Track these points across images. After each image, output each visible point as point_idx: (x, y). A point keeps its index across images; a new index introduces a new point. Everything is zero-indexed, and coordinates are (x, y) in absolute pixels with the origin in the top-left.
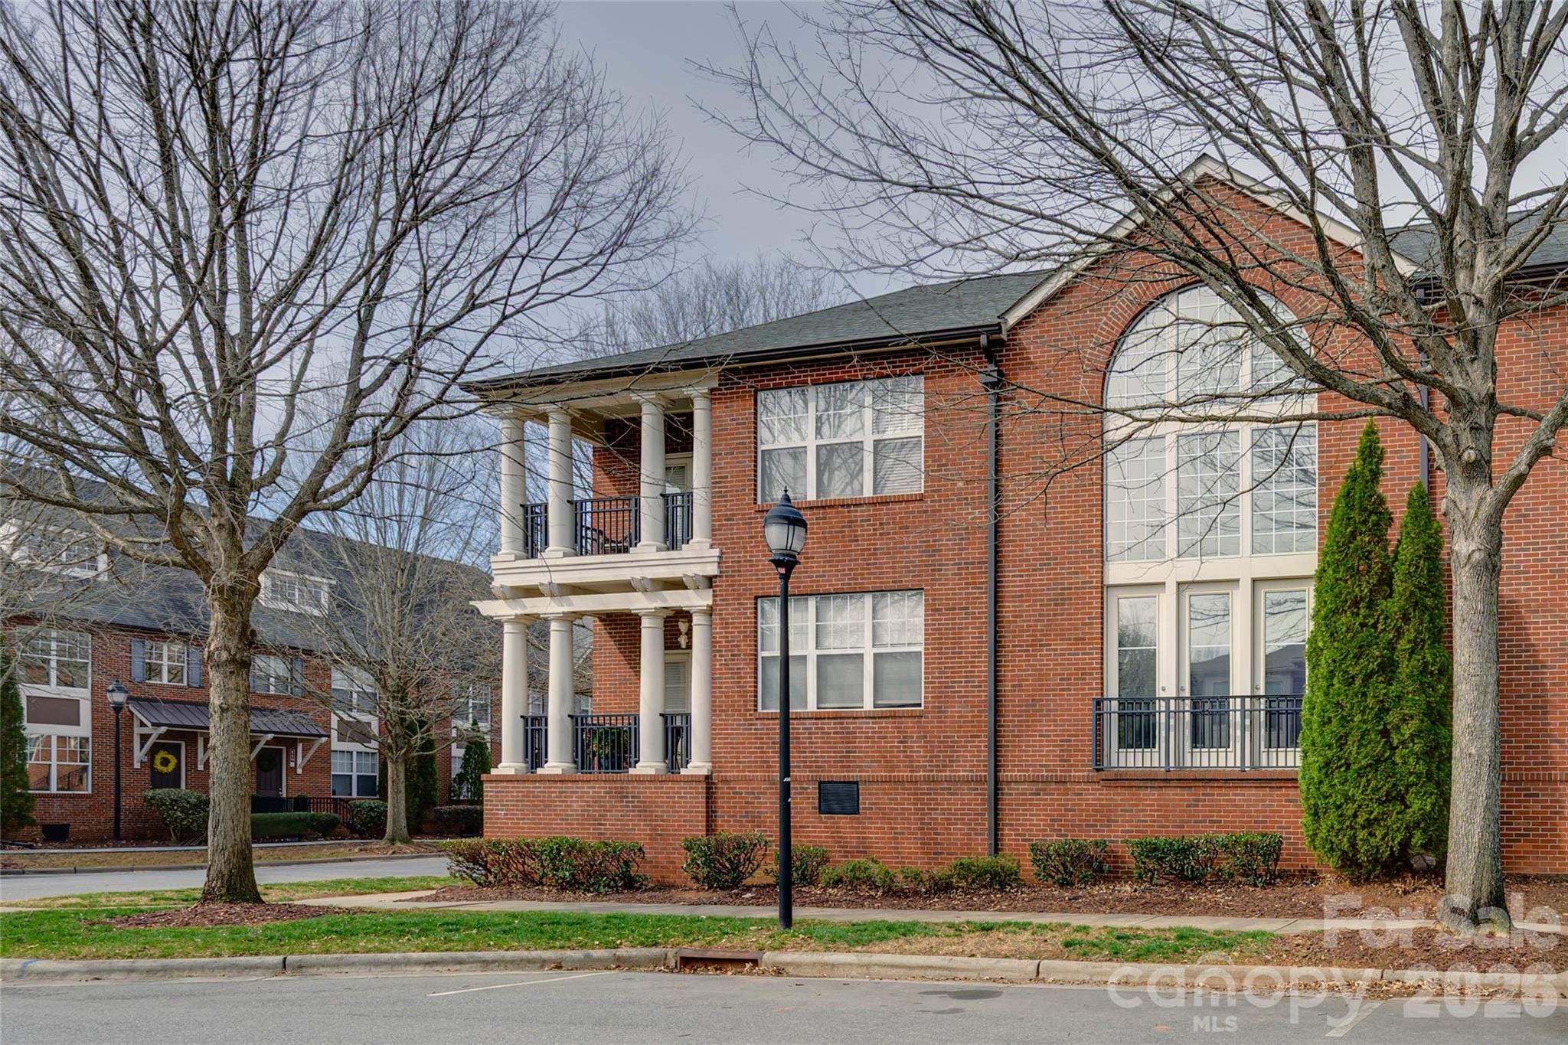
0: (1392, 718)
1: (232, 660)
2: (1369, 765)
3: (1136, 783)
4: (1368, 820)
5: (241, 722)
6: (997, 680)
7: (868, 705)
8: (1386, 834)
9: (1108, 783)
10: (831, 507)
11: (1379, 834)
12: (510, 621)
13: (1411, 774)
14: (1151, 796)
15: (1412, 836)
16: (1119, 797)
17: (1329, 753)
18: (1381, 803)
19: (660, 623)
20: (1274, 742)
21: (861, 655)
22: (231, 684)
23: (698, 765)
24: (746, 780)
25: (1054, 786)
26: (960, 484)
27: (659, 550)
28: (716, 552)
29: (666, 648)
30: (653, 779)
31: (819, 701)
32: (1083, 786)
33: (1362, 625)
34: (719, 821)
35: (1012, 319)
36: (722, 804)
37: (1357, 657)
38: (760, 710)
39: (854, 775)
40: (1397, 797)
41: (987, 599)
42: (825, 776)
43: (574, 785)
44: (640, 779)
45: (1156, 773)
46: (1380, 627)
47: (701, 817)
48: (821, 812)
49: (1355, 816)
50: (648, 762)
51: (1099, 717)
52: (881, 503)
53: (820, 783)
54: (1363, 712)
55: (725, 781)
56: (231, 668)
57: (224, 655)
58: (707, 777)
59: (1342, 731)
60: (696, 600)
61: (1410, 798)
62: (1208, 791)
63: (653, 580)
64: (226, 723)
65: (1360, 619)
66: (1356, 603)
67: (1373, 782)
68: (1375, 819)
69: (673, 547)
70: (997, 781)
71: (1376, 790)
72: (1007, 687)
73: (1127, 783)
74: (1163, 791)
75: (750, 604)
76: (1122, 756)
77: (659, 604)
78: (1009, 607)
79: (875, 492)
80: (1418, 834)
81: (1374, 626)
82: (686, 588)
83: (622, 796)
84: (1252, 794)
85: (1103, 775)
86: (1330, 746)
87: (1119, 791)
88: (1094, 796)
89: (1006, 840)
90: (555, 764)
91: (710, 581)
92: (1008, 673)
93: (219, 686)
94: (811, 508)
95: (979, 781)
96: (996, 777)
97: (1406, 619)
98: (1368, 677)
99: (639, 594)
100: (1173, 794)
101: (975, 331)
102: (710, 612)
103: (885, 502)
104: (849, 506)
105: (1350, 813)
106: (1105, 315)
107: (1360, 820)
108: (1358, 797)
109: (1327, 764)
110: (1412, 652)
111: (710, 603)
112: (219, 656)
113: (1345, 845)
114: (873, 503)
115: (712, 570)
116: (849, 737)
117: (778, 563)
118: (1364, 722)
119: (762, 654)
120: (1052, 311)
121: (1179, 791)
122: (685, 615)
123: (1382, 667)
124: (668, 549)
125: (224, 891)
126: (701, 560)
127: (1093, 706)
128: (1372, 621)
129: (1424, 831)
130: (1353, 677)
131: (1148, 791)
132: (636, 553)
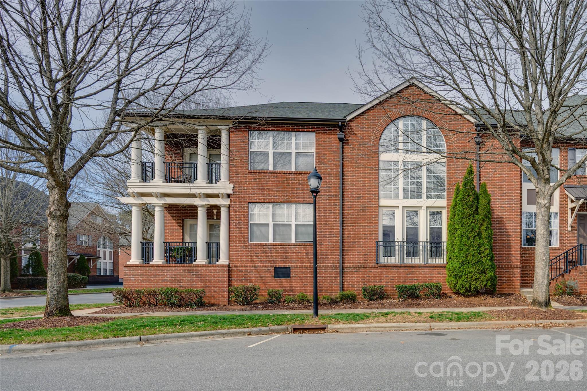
0: (482, 249)
1: (62, 215)
2: (476, 263)
3: (391, 268)
4: (476, 278)
5: (64, 241)
6: (343, 234)
7: (293, 241)
8: (481, 283)
9: (381, 268)
10: (279, 173)
11: (478, 283)
12: (136, 206)
13: (488, 265)
14: (394, 272)
15: (487, 283)
16: (385, 272)
17: (463, 259)
18: (479, 273)
19: (206, 209)
20: (433, 256)
21: (291, 224)
22: (61, 225)
23: (223, 260)
24: (244, 266)
25: (362, 269)
26: (329, 170)
27: (206, 183)
28: (232, 185)
29: (207, 219)
30: (204, 266)
31: (274, 239)
32: (372, 269)
33: (472, 222)
34: (233, 281)
35: (348, 118)
36: (234, 276)
37: (471, 231)
38: (249, 242)
39: (288, 265)
40: (484, 272)
41: (338, 208)
42: (277, 265)
43: (168, 268)
44: (199, 266)
45: (397, 265)
46: (476, 223)
47: (226, 280)
48: (275, 277)
49: (472, 277)
50: (201, 260)
51: (378, 247)
52: (299, 174)
53: (275, 267)
54: (473, 247)
55: (236, 267)
56: (61, 218)
57: (58, 213)
58: (229, 265)
59: (467, 253)
60: (223, 202)
61: (488, 272)
62: (414, 270)
63: (204, 194)
64: (58, 241)
65: (471, 220)
66: (470, 215)
67: (478, 268)
68: (478, 278)
69: (211, 182)
70: (343, 267)
71: (478, 270)
72: (346, 237)
73: (387, 268)
74: (399, 270)
75: (246, 205)
76: (383, 259)
77: (207, 203)
78: (346, 211)
79: (296, 170)
80: (489, 282)
81: (474, 222)
82: (219, 197)
83: (190, 272)
84: (427, 271)
85: (379, 265)
86: (463, 257)
87: (385, 270)
88: (376, 271)
89: (346, 286)
90: (158, 259)
91: (229, 196)
92: (346, 232)
93: (55, 226)
94: (271, 173)
95: (336, 267)
96: (342, 266)
97: (484, 221)
98: (475, 237)
99: (197, 199)
100: (402, 271)
101: (338, 120)
102: (229, 207)
103: (300, 173)
104: (286, 173)
105: (470, 276)
106: (380, 121)
107: (474, 278)
108: (473, 272)
109: (462, 262)
110: (486, 230)
111: (229, 203)
112: (56, 213)
113: (468, 286)
114: (295, 173)
115: (230, 192)
116: (286, 252)
117: (313, 192)
118: (474, 250)
119: (250, 222)
120: (362, 117)
121: (404, 270)
122: (218, 208)
123: (478, 234)
124: (209, 183)
125: (57, 312)
126: (225, 188)
127: (376, 243)
128: (474, 221)
129: (491, 281)
130: (470, 237)
131: (394, 270)
132: (196, 183)
